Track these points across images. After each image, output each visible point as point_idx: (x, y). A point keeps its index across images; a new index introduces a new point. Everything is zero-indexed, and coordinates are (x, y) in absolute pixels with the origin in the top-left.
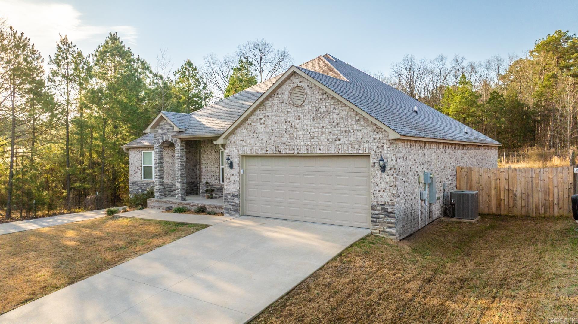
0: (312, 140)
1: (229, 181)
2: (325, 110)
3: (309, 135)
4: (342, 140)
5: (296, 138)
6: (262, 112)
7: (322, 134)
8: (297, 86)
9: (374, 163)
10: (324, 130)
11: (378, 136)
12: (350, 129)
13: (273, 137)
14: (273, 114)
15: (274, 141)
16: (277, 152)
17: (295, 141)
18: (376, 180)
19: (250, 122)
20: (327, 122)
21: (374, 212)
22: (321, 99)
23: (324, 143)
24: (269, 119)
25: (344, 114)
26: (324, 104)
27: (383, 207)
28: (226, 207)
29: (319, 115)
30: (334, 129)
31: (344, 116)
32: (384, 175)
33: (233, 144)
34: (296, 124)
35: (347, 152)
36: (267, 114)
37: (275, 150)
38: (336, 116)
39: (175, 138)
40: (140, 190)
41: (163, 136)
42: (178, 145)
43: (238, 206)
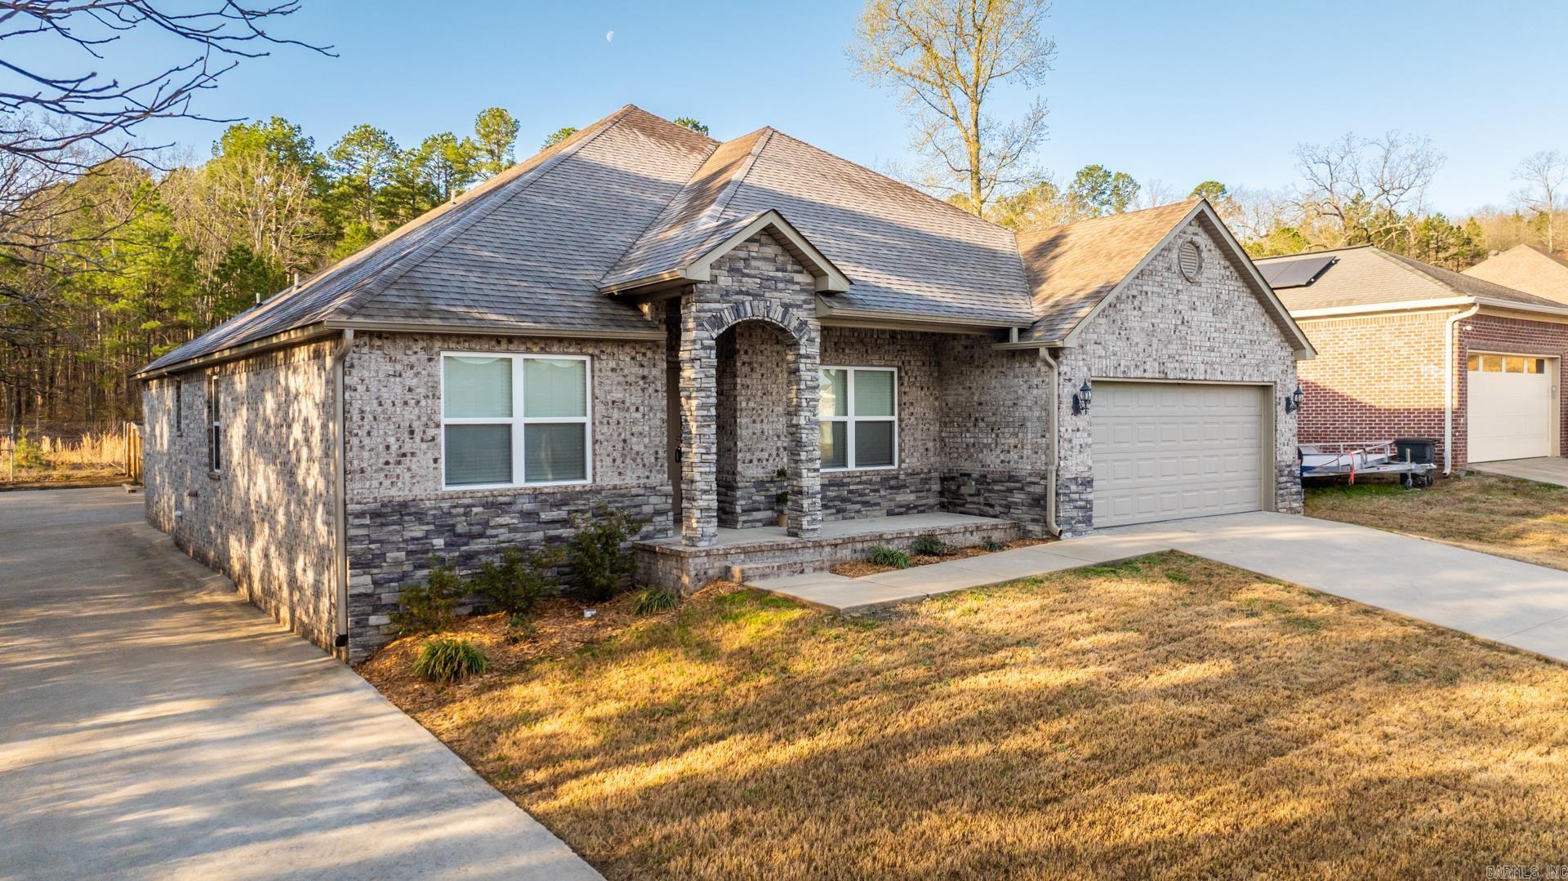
0: (1212, 354)
1: (1069, 445)
2: (1227, 298)
4: (1247, 357)
5: (1190, 348)
7: (1225, 343)
9: (1280, 399)
10: (1227, 335)
13: (1155, 343)
15: (1157, 351)
17: (1190, 352)
18: (1281, 426)
20: (1231, 322)
22: (1223, 276)
23: (1226, 361)
26: (1227, 287)
27: (1288, 471)
28: (1067, 515)
29: (1220, 306)
30: (1239, 336)
32: (1289, 418)
33: (1077, 349)
34: (1190, 320)
35: (1252, 379)
36: (1145, 288)
37: (1157, 369)
38: (1240, 313)
39: (802, 314)
40: (439, 542)
41: (743, 303)
42: (812, 340)
43: (1091, 509)
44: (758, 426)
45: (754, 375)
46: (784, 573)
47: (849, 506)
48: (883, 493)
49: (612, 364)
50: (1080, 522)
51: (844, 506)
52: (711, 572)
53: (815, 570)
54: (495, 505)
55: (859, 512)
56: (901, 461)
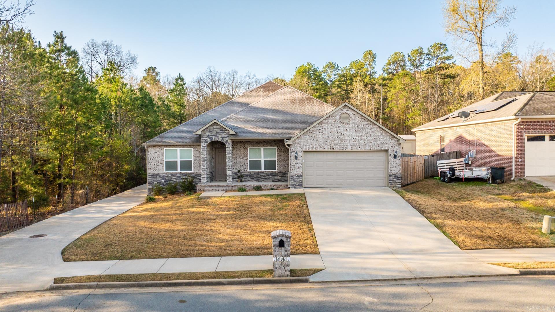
0: (355, 143)
1: (294, 167)
2: (363, 127)
3: (353, 140)
4: (373, 143)
5: (345, 141)
6: (321, 126)
7: (361, 139)
8: (345, 113)
9: (390, 154)
10: (362, 137)
11: (392, 141)
12: (377, 137)
13: (328, 141)
14: (328, 127)
15: (329, 143)
16: (332, 149)
17: (344, 143)
18: (391, 162)
19: (312, 131)
20: (364, 133)
21: (390, 178)
22: (360, 121)
23: (362, 144)
24: (325, 130)
25: (374, 130)
26: (362, 124)
27: (395, 175)
28: (292, 183)
29: (359, 129)
30: (368, 137)
31: (374, 131)
32: (395, 160)
33: (297, 144)
34: (344, 134)
35: (376, 149)
36: (324, 127)
37: (330, 148)
38: (369, 131)
39: (227, 139)
40: (163, 181)
41: (212, 137)
42: (229, 144)
43: (302, 182)
44: (236, 161)
45: (234, 150)
46: (214, 191)
47: (260, 179)
48: (270, 176)
49: (197, 149)
50: (297, 185)
51: (259, 179)
52: (202, 189)
53: (222, 191)
54: (173, 175)
55: (263, 180)
56: (277, 169)
